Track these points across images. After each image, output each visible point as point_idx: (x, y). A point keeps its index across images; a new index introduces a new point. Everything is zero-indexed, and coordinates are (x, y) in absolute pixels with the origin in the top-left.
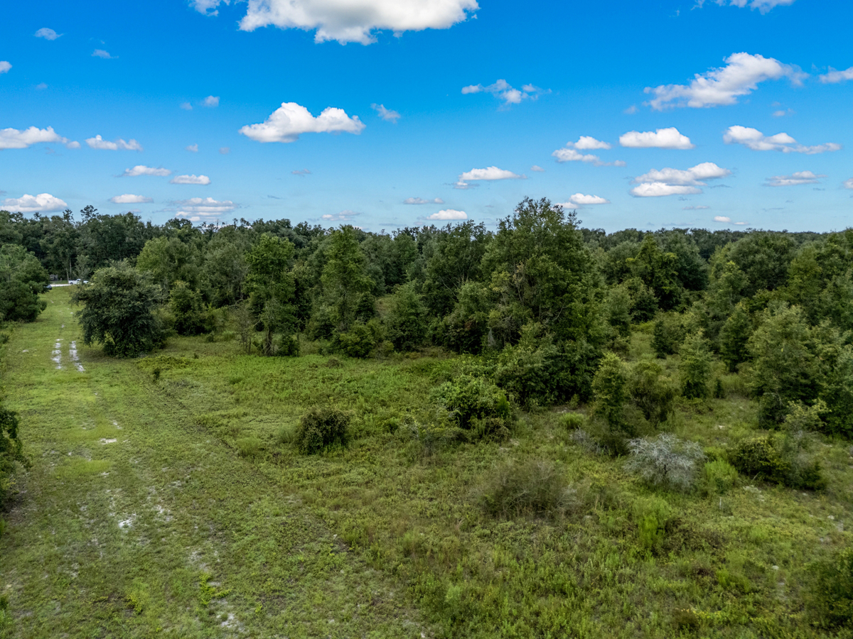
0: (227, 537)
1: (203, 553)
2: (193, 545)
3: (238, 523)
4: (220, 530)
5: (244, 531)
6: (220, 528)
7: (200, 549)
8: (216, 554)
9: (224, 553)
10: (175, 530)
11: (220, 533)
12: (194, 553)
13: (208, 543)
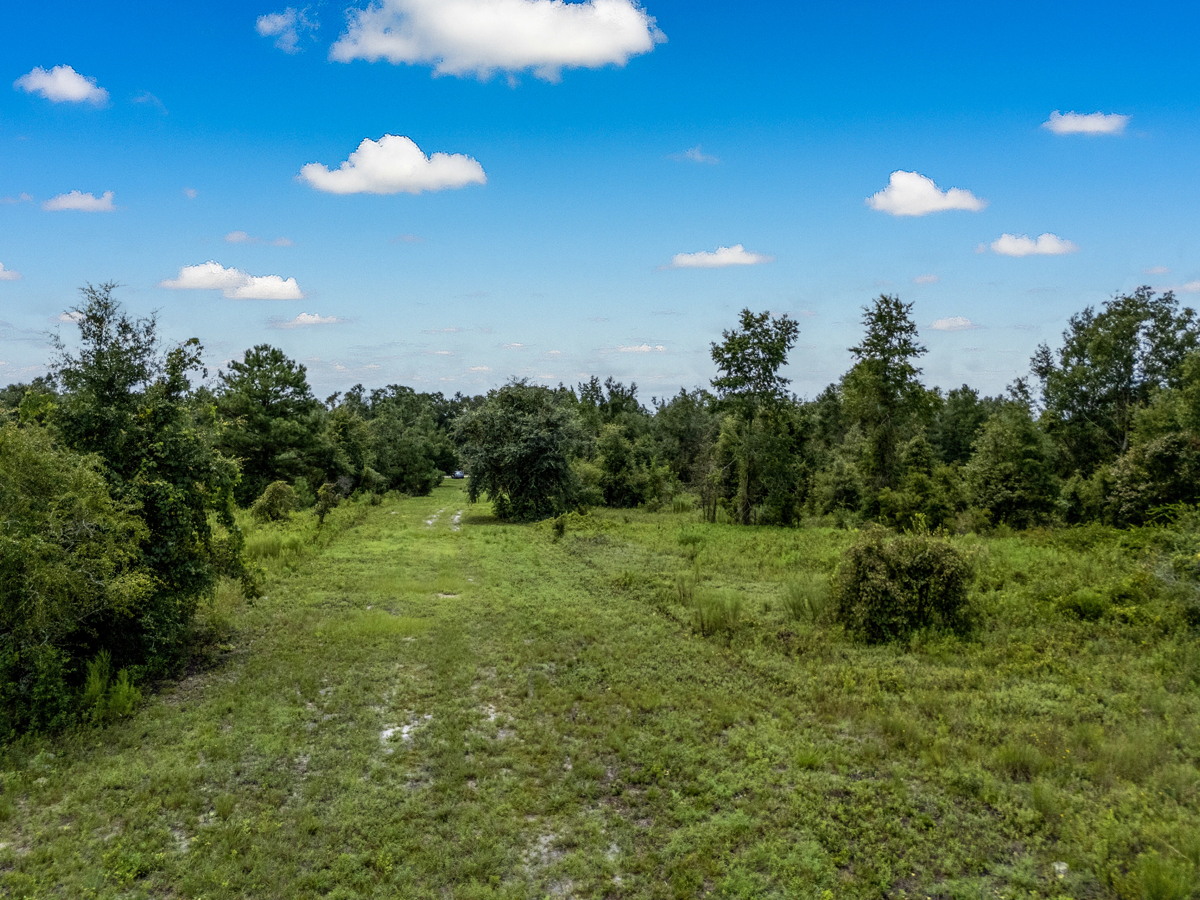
0: (651, 807)
1: (571, 846)
2: (548, 813)
3: (689, 769)
4: (634, 784)
5: (708, 796)
6: (634, 776)
7: (565, 830)
8: (612, 857)
9: (641, 855)
10: (509, 766)
11: (633, 792)
12: (543, 840)
13: (594, 817)
